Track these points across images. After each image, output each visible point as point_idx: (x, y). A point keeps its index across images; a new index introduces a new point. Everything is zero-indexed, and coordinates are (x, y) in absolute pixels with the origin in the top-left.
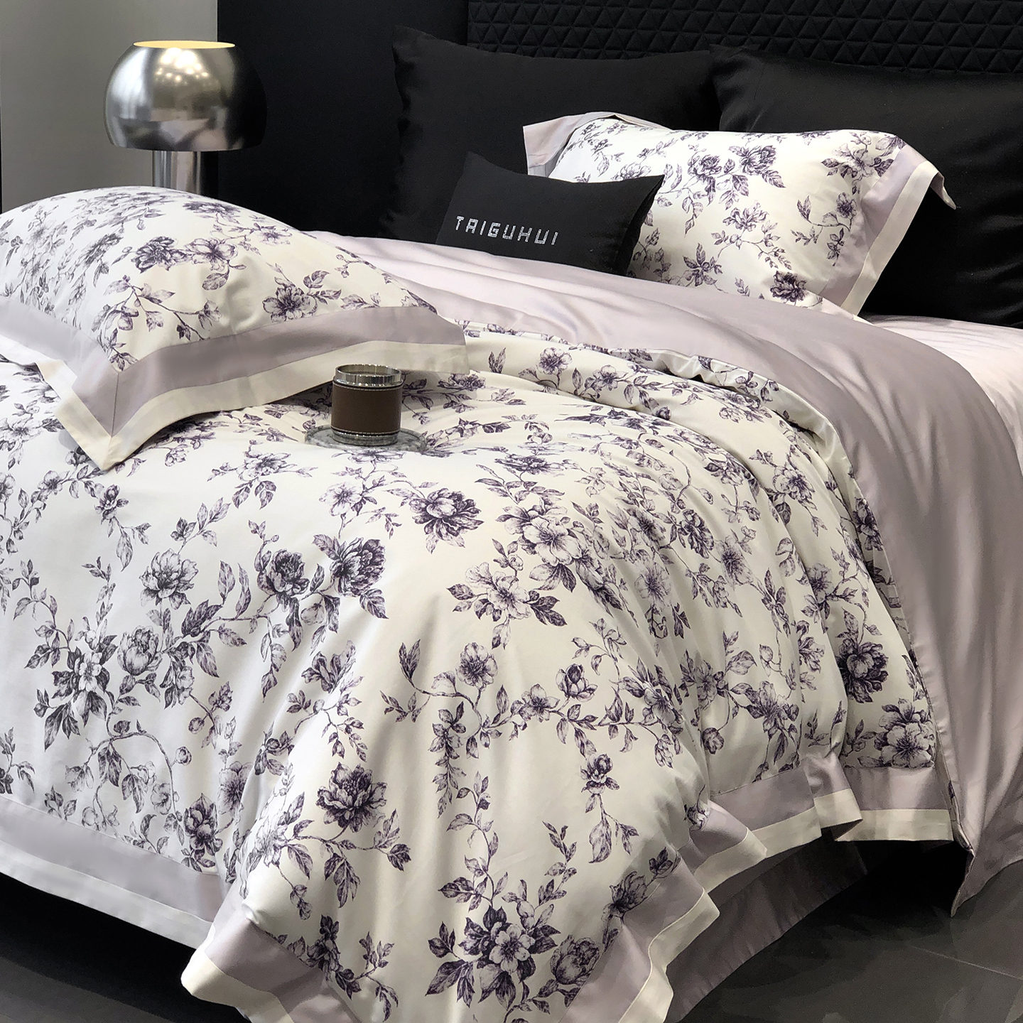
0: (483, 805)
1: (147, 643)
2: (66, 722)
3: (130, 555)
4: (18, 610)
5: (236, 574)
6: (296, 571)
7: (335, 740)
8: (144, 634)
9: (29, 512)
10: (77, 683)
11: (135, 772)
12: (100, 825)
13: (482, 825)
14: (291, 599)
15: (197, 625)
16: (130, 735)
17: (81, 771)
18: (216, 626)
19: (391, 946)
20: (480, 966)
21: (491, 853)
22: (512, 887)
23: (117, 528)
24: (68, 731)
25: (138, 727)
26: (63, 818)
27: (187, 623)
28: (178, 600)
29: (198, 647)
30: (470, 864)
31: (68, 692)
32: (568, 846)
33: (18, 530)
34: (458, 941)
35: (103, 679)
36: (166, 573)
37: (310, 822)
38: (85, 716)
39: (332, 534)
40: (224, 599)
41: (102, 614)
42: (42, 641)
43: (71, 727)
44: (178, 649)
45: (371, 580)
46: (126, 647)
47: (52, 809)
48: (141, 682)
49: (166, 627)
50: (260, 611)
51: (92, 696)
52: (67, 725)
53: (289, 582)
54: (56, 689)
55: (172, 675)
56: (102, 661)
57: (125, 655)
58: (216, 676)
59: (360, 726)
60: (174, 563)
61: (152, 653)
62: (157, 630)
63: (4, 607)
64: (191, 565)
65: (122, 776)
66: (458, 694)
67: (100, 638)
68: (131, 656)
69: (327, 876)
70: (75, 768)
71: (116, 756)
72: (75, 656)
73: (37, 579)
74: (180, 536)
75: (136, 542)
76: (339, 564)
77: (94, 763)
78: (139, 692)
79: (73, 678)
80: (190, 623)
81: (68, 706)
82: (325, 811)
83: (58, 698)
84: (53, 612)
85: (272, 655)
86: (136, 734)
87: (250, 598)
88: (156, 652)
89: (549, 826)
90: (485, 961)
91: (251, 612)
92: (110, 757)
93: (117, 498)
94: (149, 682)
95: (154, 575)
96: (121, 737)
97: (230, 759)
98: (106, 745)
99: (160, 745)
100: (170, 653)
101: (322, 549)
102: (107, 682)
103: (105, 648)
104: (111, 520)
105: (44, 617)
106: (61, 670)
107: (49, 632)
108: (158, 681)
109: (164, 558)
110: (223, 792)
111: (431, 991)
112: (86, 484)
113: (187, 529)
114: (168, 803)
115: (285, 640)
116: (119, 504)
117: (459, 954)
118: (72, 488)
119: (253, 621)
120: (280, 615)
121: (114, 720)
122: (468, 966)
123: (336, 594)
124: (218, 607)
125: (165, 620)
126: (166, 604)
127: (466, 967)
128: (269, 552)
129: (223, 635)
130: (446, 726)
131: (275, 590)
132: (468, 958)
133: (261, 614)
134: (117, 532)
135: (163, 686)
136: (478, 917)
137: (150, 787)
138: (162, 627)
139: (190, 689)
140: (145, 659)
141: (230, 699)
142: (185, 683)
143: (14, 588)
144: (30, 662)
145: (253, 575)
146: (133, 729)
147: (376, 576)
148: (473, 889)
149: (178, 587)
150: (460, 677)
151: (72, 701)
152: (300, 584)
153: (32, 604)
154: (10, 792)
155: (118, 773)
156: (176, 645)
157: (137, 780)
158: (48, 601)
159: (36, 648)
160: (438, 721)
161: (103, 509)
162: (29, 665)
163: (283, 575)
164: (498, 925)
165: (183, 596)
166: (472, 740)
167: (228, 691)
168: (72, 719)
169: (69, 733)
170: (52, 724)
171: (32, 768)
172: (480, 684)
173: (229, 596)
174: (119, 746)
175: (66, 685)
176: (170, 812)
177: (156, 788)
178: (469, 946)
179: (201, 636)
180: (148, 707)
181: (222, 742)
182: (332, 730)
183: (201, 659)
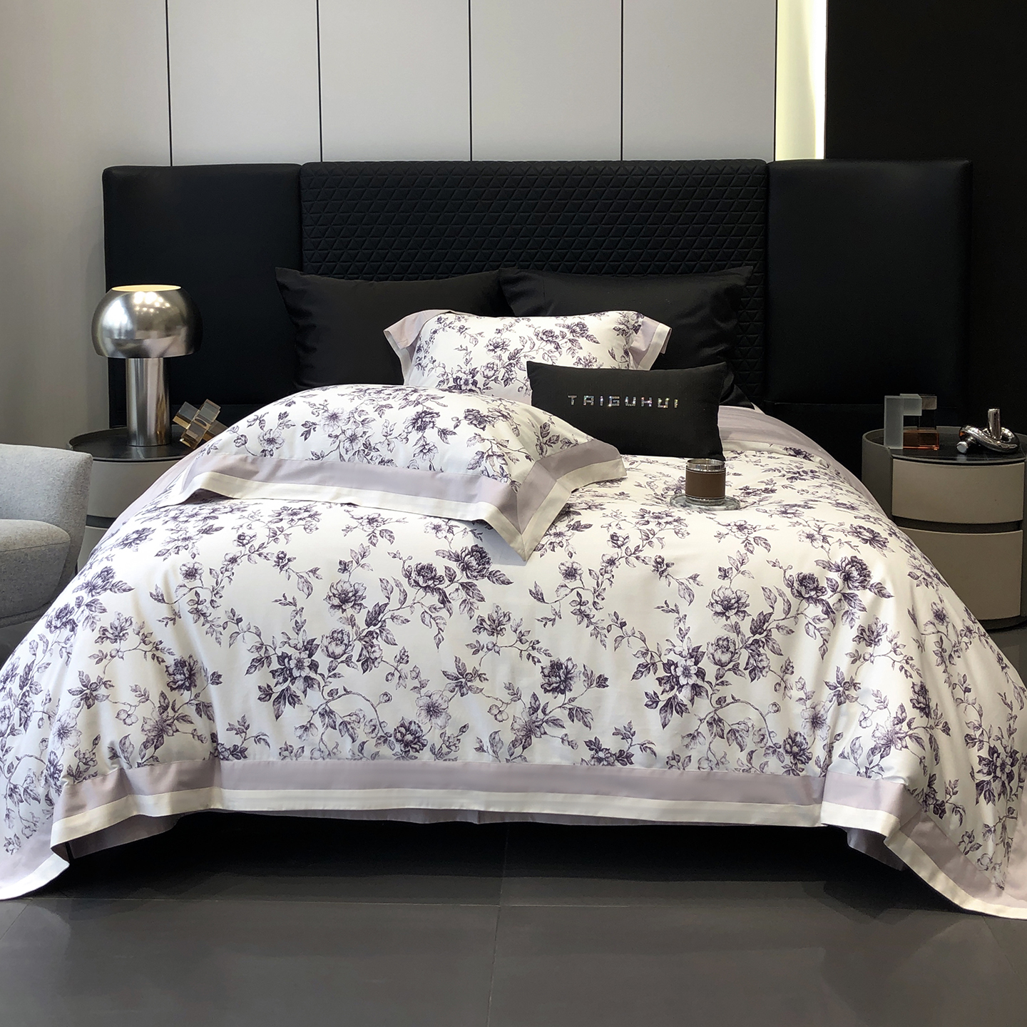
0: (967, 690)
1: (728, 645)
2: (678, 707)
3: (691, 595)
4: (617, 644)
5: (775, 592)
6: (814, 583)
7: (903, 670)
8: (724, 640)
9: (602, 582)
10: (678, 681)
11: (735, 727)
12: (713, 766)
13: (970, 702)
14: (818, 600)
15: (761, 627)
16: (728, 705)
17: (693, 737)
18: (774, 625)
19: (957, 781)
20: (994, 781)
21: (981, 716)
22: (995, 732)
23: (672, 580)
24: (680, 712)
25: (733, 698)
26: (682, 770)
27: (753, 627)
28: (742, 615)
29: (766, 640)
30: (969, 725)
31: (672, 688)
32: (1009, 703)
33: (599, 595)
34: (976, 771)
35: (701, 674)
36: (727, 601)
37: (914, 719)
38: (692, 701)
39: (826, 559)
40: (773, 608)
41: (683, 635)
42: (642, 661)
43: (681, 708)
44: (752, 644)
45: (868, 579)
46: (712, 651)
47: (672, 766)
48: (729, 670)
49: (738, 633)
50: (798, 611)
51: (694, 687)
52: (679, 709)
53: (811, 590)
54: (662, 688)
55: (752, 661)
56: (696, 663)
57: (713, 655)
58: (782, 655)
59: (912, 659)
60: (728, 593)
61: (733, 651)
62: (733, 636)
63: (604, 644)
64: (743, 593)
65: (725, 732)
66: (938, 632)
67: (688, 649)
68: (718, 655)
69: (931, 747)
70: (688, 735)
71: (720, 720)
72: (668, 665)
73: (625, 622)
74: (725, 577)
75: (693, 586)
76: (843, 574)
77: (704, 728)
78: (729, 676)
79: (673, 679)
80: (755, 627)
81: (675, 697)
82: (918, 711)
83: (665, 694)
84: (644, 641)
85: (821, 634)
86: (733, 703)
87: (790, 604)
88: (736, 650)
89: (1000, 694)
90: (995, 778)
91: (793, 612)
92: (715, 722)
93: (665, 562)
94: (735, 669)
95: (717, 603)
96: (722, 707)
97: (809, 703)
98: (712, 715)
99: (752, 706)
100: (746, 648)
101: (824, 568)
102: (705, 675)
103: (695, 655)
104: (666, 577)
105: (637, 645)
106: (661, 676)
107: (644, 654)
108: (742, 667)
109: (721, 591)
110: (808, 724)
111: (977, 802)
112: (637, 558)
113: (728, 572)
114: (765, 740)
115: (827, 623)
116: (668, 565)
117: (980, 777)
118: (627, 562)
119: (795, 617)
120: (814, 611)
121: (715, 698)
122: (988, 783)
123: (849, 591)
124: (771, 614)
125: (736, 628)
126: (734, 619)
127: (987, 784)
128: (790, 576)
129: (780, 630)
130: (940, 650)
131: (803, 597)
132: (987, 778)
133: (799, 612)
134: (674, 584)
135: (746, 669)
136: (984, 753)
137: (751, 733)
138: (735, 634)
139: (768, 666)
140: (729, 655)
141: (793, 667)
142: (765, 664)
143: (609, 631)
144: (634, 675)
145: (787, 591)
146: (729, 700)
147: (869, 576)
148: (976, 739)
149: (738, 607)
150: (936, 622)
151: (677, 693)
152: (820, 590)
153: (626, 639)
154: (632, 763)
155: (722, 731)
156: (750, 642)
157: (738, 731)
158: (637, 634)
159: (637, 666)
160: (936, 648)
161: (658, 571)
162: (634, 677)
163: (806, 587)
164: (995, 755)
165: (745, 612)
166: (950, 656)
167: (790, 662)
168: (682, 704)
169: (682, 713)
170: (666, 711)
171: (652, 743)
172: (945, 624)
173: (775, 606)
174: (721, 713)
175: (668, 685)
176: (768, 745)
177: (756, 733)
178: (985, 771)
179: (765, 633)
180: (737, 684)
181: (796, 693)
182: (898, 665)
183: (770, 647)
